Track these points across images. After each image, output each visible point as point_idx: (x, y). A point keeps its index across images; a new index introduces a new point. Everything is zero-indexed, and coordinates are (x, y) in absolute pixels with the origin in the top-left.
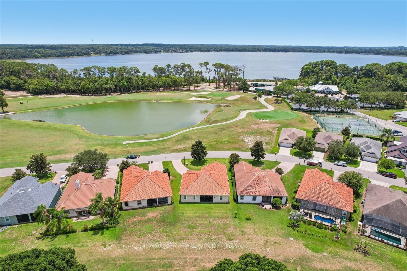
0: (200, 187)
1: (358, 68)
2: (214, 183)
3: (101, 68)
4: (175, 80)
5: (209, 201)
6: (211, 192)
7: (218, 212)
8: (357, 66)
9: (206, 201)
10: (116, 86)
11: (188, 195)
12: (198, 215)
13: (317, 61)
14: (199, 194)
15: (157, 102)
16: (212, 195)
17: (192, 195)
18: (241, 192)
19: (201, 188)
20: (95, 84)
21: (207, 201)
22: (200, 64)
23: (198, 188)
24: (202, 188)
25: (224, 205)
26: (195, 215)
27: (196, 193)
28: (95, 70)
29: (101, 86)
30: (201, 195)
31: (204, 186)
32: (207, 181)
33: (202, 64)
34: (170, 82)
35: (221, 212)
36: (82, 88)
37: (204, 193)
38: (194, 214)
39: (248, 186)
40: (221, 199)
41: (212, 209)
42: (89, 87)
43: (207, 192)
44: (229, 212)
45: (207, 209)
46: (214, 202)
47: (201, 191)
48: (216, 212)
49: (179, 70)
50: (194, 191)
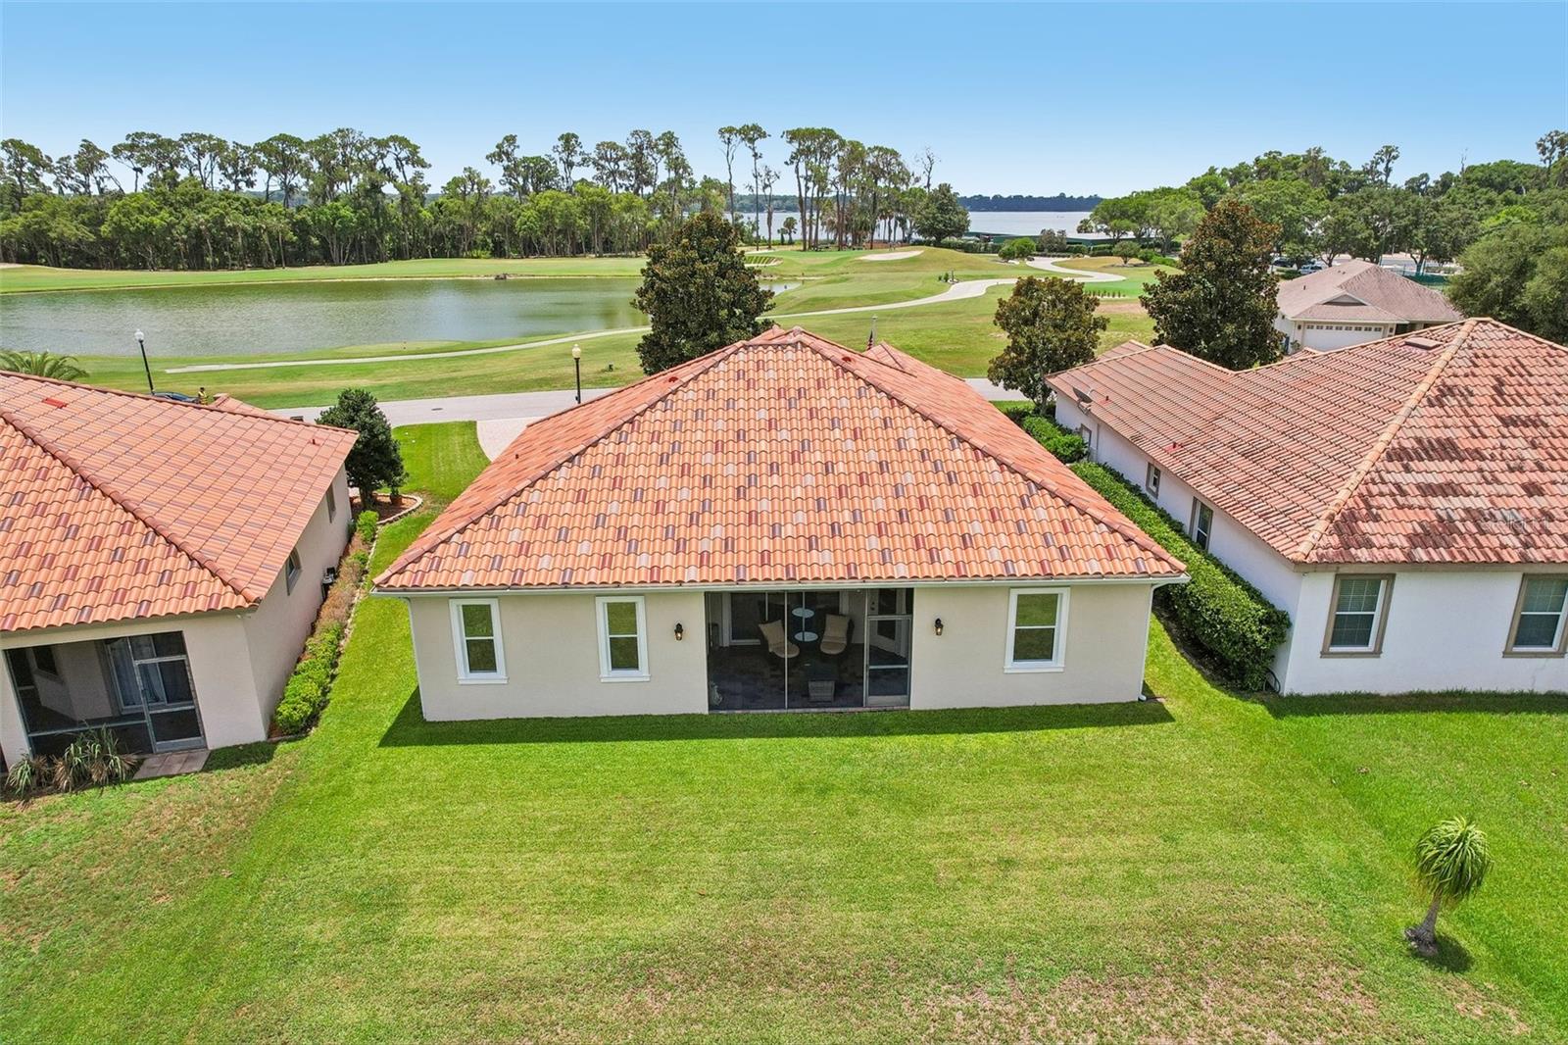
0: (707, 481)
1: (1431, 183)
2: (914, 433)
3: (231, 148)
4: (600, 200)
5: (845, 691)
6: (875, 543)
7: (1032, 848)
8: (1426, 175)
9: (801, 697)
10: (301, 228)
11: (517, 594)
12: (670, 926)
13: (1242, 164)
14: (693, 573)
15: (498, 278)
16: (899, 573)
17: (585, 595)
18: (1345, 525)
19: (724, 496)
20: (185, 210)
21: (824, 689)
22: (721, 132)
23: (686, 495)
24: (740, 493)
25: (1090, 733)
26: (611, 926)
27: (644, 561)
28: (198, 159)
29: (219, 221)
30: (723, 576)
31: (774, 469)
32: (812, 413)
33: (730, 130)
34: (576, 211)
35: (1086, 846)
36: (119, 229)
37: (765, 558)
38: (602, 900)
39: (1398, 455)
40: (1034, 645)
41: (921, 804)
42: (152, 225)
43: (812, 543)
44: (1222, 839)
45: (835, 804)
46: (926, 691)
47: (719, 531)
48: (1007, 847)
49: (622, 174)
50: (621, 532)
